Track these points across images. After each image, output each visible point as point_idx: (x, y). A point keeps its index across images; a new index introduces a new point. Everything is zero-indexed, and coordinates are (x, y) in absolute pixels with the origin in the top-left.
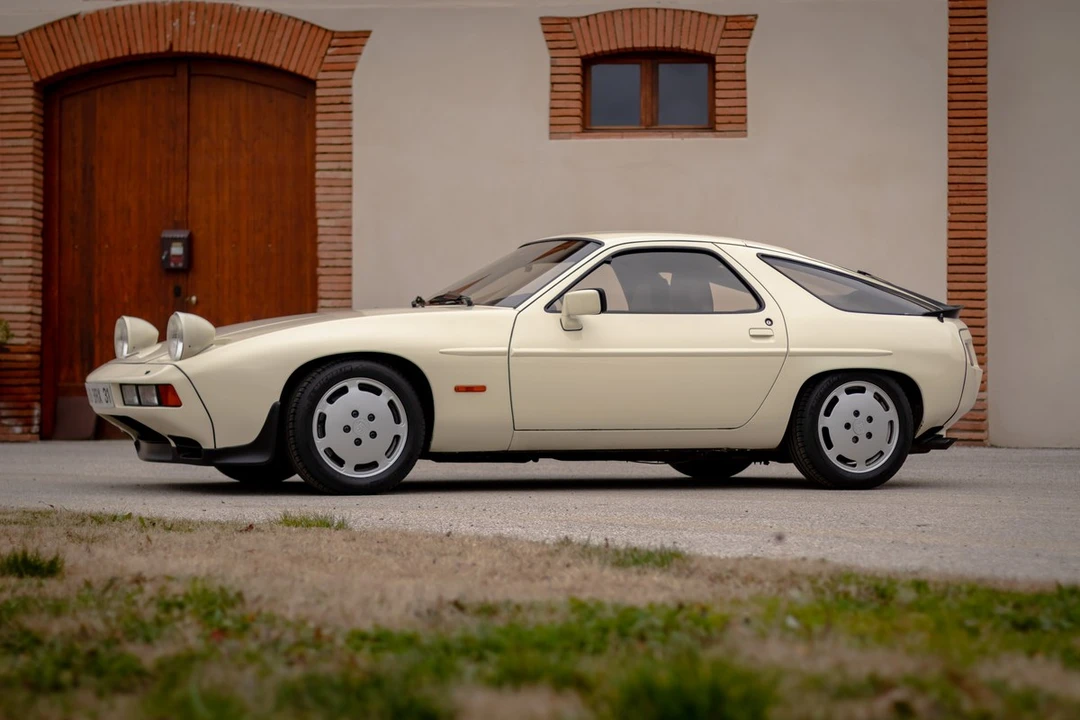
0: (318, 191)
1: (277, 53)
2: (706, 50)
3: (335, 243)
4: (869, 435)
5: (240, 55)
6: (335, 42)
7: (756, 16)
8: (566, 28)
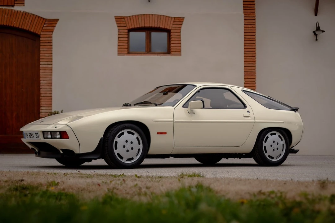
0: (41, 71)
1: (27, 26)
2: (168, 28)
3: (46, 88)
4: (277, 149)
5: (15, 26)
6: (47, 22)
7: (184, 18)
8: (123, 20)
